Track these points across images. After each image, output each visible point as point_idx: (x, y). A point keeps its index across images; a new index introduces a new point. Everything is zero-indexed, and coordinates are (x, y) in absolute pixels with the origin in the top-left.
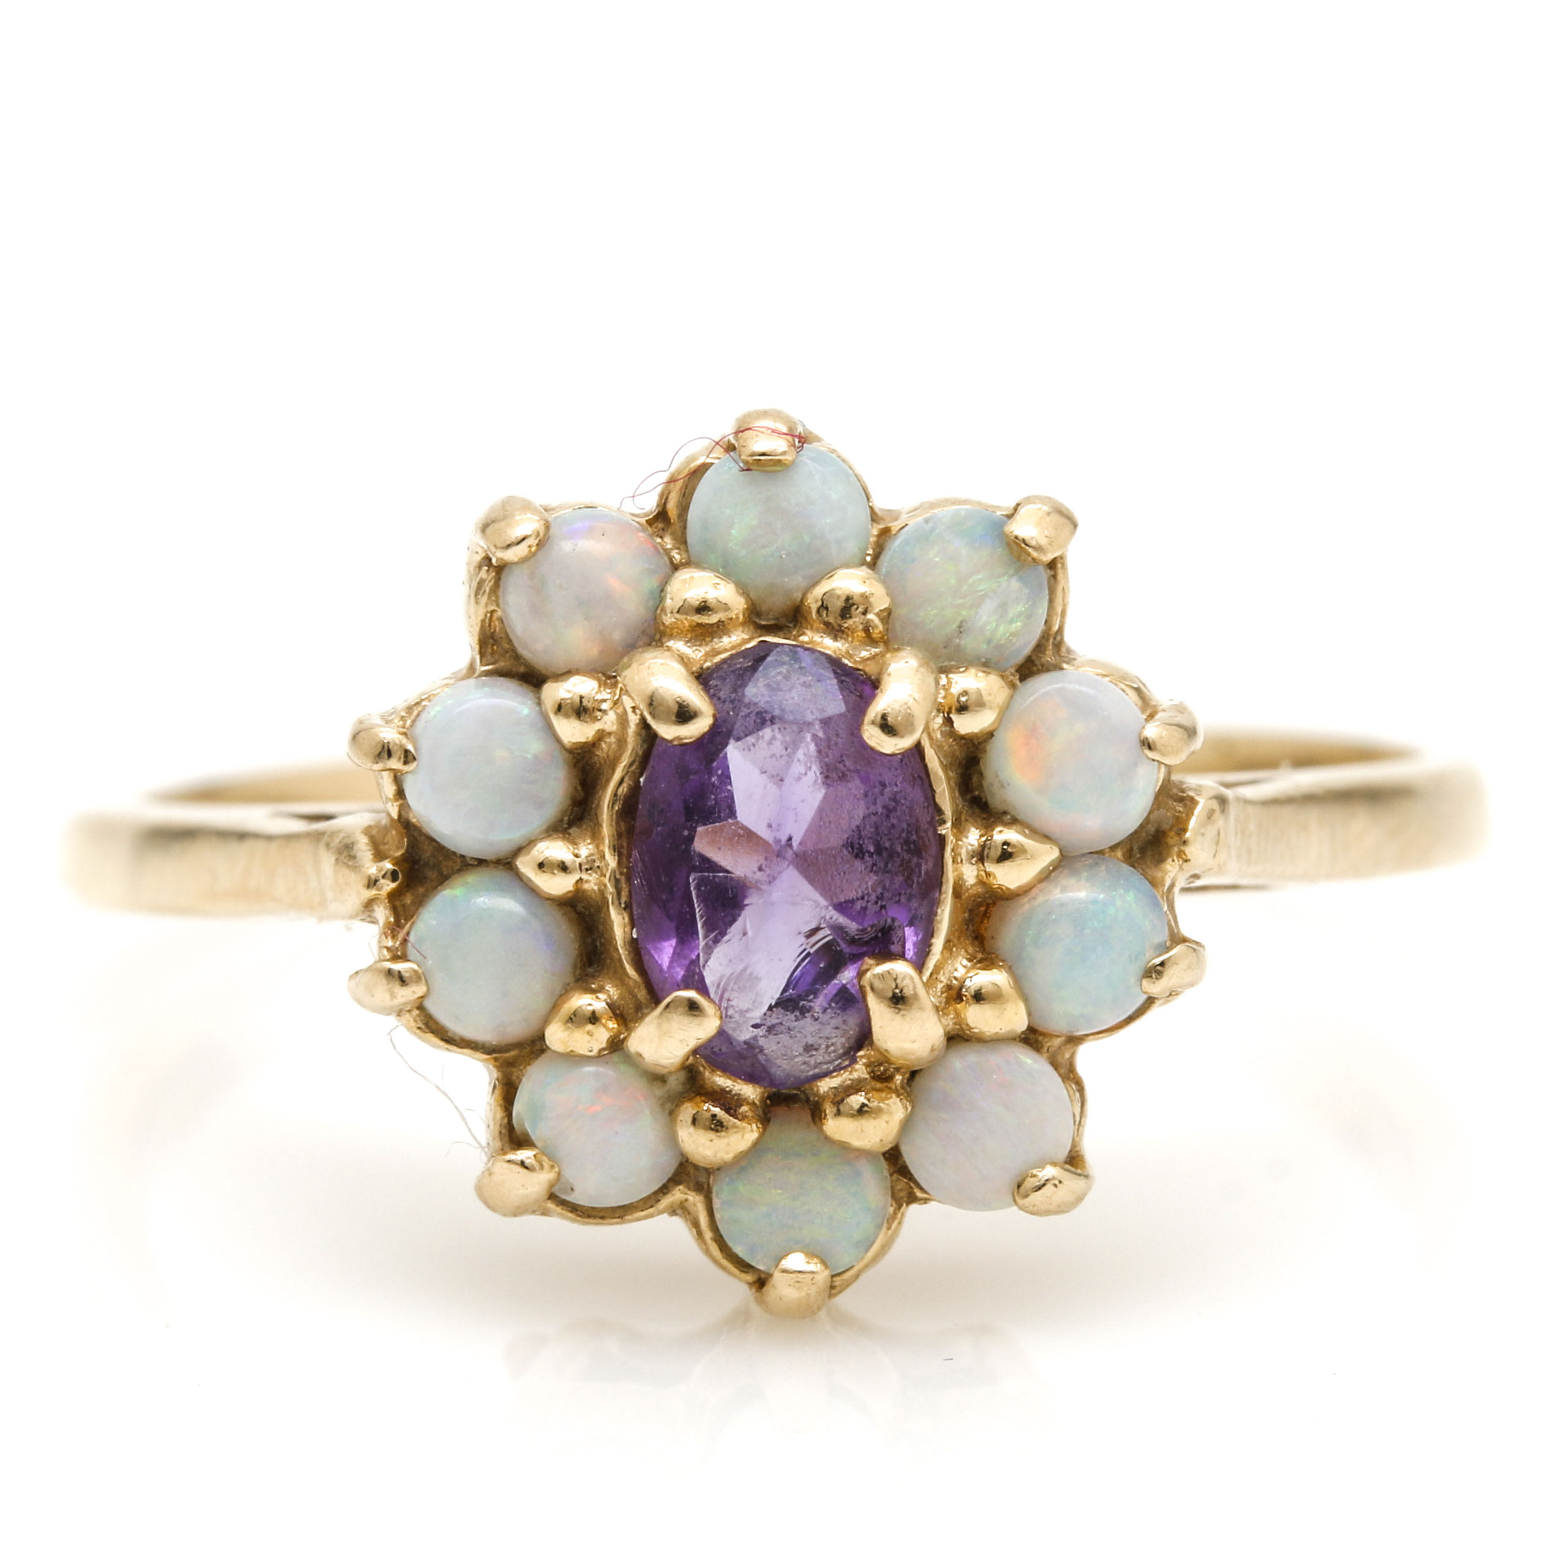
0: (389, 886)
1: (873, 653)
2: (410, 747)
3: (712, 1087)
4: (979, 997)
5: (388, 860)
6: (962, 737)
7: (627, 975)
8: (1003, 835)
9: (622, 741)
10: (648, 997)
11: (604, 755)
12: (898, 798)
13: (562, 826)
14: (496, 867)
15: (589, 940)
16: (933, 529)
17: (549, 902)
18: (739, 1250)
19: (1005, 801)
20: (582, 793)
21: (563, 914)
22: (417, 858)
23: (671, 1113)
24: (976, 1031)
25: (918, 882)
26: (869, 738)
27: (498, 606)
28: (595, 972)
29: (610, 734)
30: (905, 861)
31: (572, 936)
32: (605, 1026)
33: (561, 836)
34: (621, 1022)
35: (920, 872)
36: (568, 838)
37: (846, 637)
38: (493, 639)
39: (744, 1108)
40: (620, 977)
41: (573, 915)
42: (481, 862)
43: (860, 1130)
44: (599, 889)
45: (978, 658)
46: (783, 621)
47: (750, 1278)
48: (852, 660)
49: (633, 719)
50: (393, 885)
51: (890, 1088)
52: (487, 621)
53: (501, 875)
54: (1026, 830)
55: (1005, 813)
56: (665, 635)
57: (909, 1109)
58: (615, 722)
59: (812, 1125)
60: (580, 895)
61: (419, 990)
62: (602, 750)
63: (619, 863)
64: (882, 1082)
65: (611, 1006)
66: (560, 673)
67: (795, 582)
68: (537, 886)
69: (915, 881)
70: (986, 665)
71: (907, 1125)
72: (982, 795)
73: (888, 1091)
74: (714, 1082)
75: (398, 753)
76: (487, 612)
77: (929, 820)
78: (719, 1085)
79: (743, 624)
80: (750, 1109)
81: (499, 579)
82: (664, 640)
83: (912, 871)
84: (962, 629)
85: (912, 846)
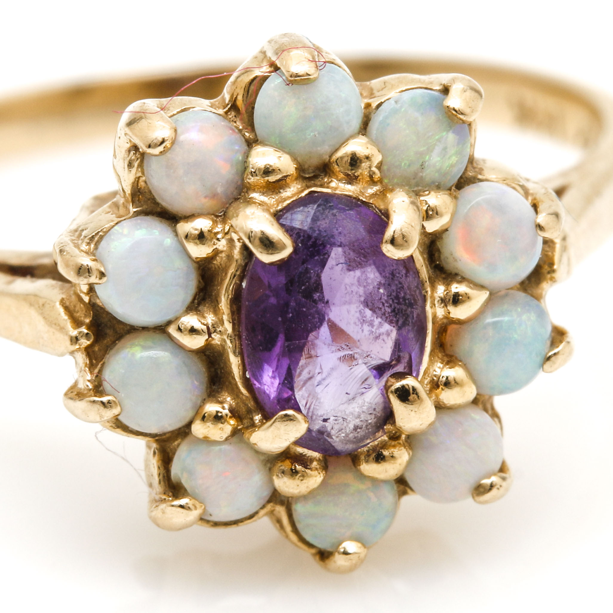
0: (85, 342)
1: (375, 190)
2: (102, 269)
3: (295, 453)
4: (447, 384)
5: (84, 327)
6: (430, 234)
7: (242, 393)
8: (456, 288)
9: (230, 257)
10: (255, 406)
11: (219, 264)
12: (395, 272)
13: (194, 306)
14: (154, 332)
15: (213, 370)
16: (401, 107)
17: (190, 352)
18: (308, 537)
19: (457, 268)
20: (203, 284)
21: (198, 358)
22: (99, 322)
23: (270, 469)
24: (448, 405)
25: (412, 322)
26: (387, 252)
27: (143, 173)
28: (218, 389)
29: (222, 252)
30: (403, 311)
31: (204, 370)
32: (229, 423)
33: (195, 313)
34: (239, 420)
35: (413, 316)
36: (200, 314)
37: (359, 182)
38: (140, 192)
39: (315, 464)
40: (235, 392)
41: (204, 358)
42: (145, 329)
43: (384, 470)
44: (221, 344)
45: (433, 182)
46: (318, 172)
47: (313, 551)
48: (364, 196)
49: (238, 245)
50: (89, 343)
51: (400, 444)
52: (136, 182)
53: (158, 337)
54: (471, 285)
55: (457, 274)
56: (250, 190)
57: (411, 454)
58: (225, 245)
59: (353, 467)
60: (209, 347)
61: (116, 411)
62: (217, 260)
63: (234, 328)
64: (395, 441)
65: (231, 410)
66: (188, 215)
67: (324, 150)
68: (182, 343)
69: (410, 322)
70: (438, 187)
71: (410, 463)
72: (440, 263)
73: (399, 446)
74: (296, 450)
75: (95, 274)
76: (136, 178)
77: (416, 285)
78: (299, 452)
79: (296, 179)
80: (318, 464)
81: (143, 158)
82: (249, 192)
83: (408, 316)
84: (423, 167)
85: (407, 301)
